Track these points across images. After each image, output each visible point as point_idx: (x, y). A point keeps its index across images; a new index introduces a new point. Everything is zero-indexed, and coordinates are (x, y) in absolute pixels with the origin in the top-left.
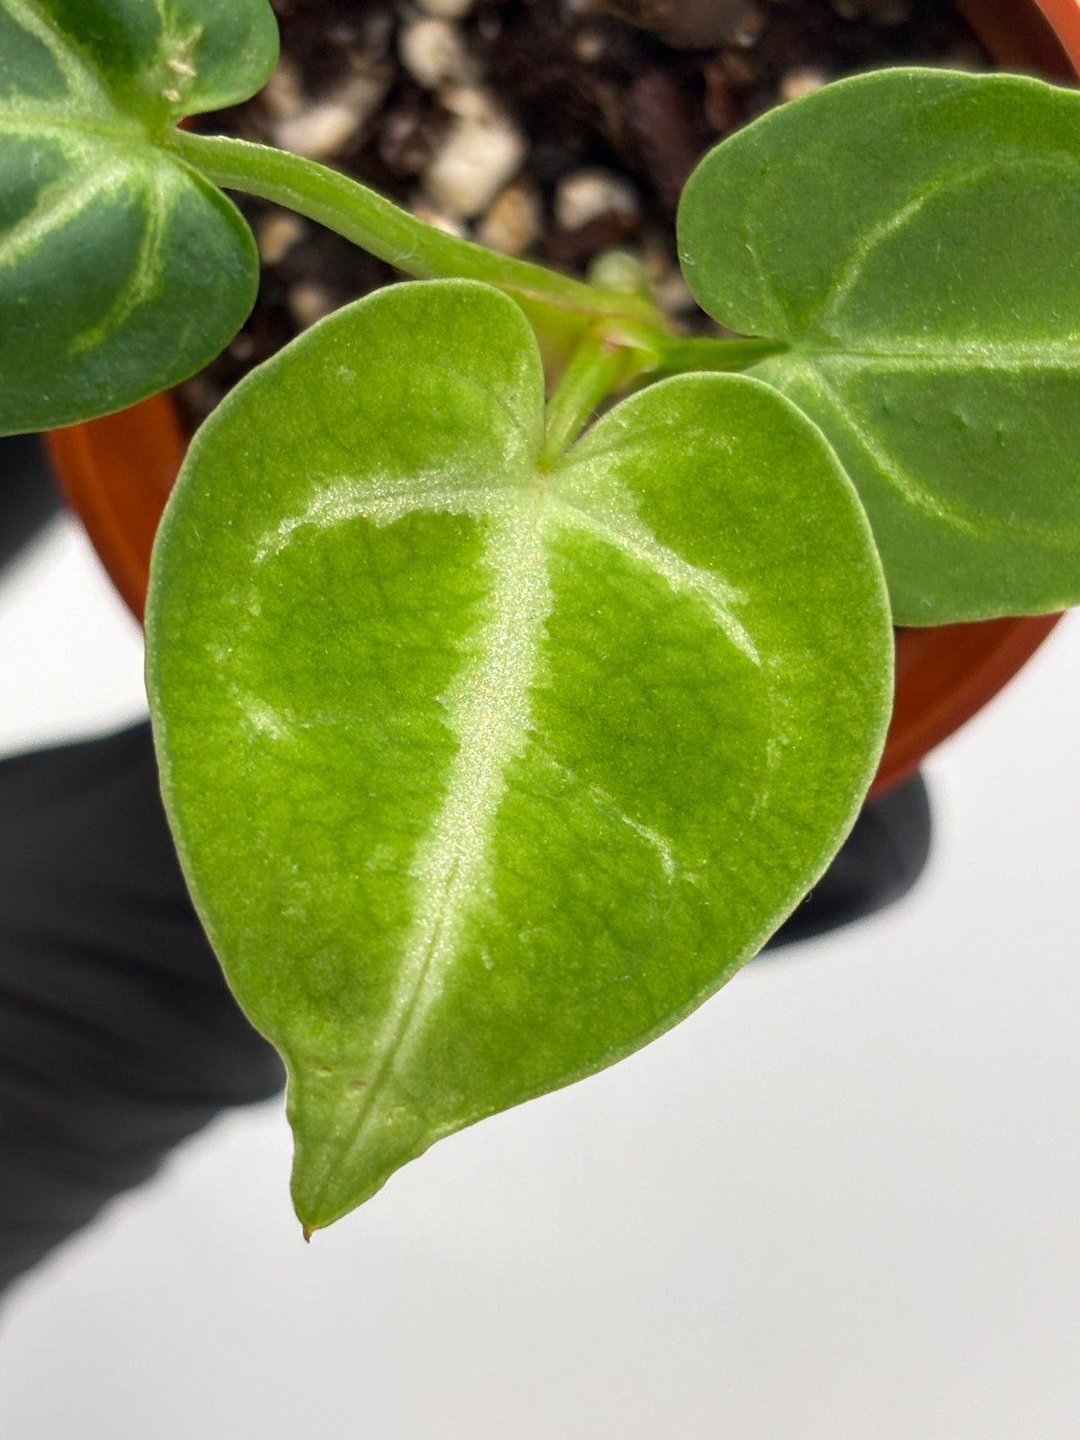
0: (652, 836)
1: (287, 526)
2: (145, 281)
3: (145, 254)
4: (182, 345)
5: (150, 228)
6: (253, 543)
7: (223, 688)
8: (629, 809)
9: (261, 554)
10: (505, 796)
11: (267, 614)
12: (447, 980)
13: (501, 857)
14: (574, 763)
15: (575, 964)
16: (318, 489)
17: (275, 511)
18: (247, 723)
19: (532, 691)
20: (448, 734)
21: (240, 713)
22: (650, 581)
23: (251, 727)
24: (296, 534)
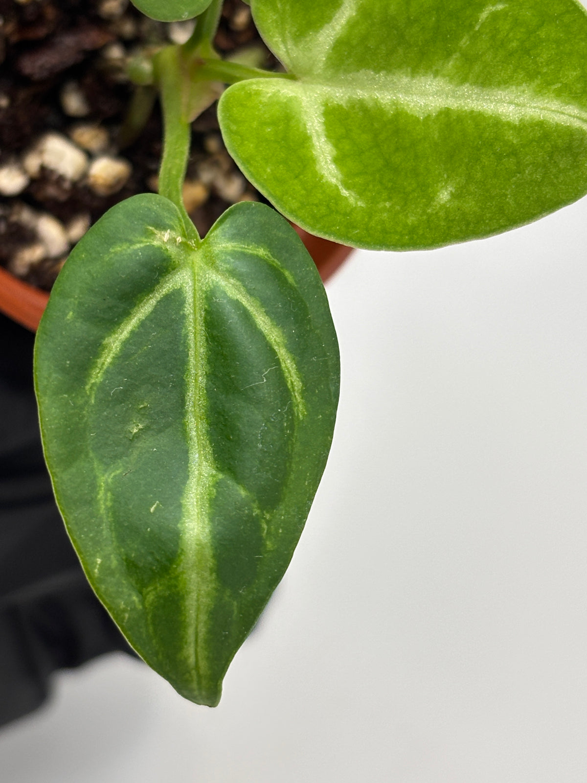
0: (484, 15)
1: (345, 193)
2: (262, 252)
3: (250, 252)
4: (285, 236)
5: (240, 250)
6: (355, 208)
7: (429, 216)
8: (471, 26)
9: (359, 204)
10: (471, 85)
11: (390, 199)
12: (568, 104)
13: (504, 83)
14: (448, 55)
15: (554, 46)
16: (324, 181)
17: (338, 198)
18: (448, 203)
19: (413, 77)
20: (440, 113)
21: (443, 207)
22: (352, 25)
23: (449, 201)
24: (348, 188)
